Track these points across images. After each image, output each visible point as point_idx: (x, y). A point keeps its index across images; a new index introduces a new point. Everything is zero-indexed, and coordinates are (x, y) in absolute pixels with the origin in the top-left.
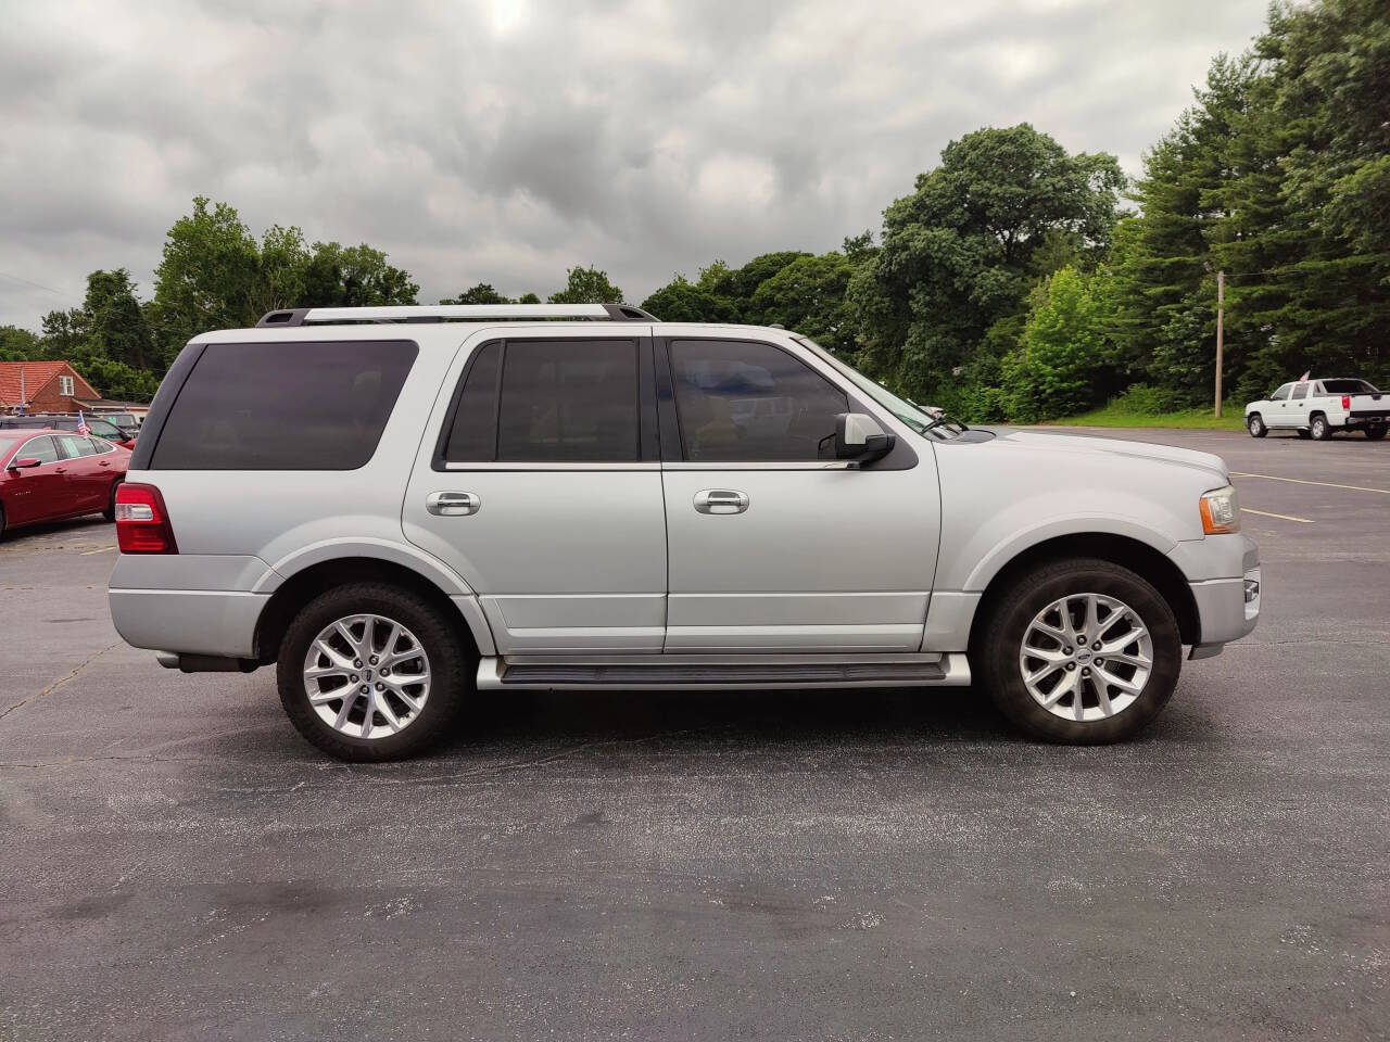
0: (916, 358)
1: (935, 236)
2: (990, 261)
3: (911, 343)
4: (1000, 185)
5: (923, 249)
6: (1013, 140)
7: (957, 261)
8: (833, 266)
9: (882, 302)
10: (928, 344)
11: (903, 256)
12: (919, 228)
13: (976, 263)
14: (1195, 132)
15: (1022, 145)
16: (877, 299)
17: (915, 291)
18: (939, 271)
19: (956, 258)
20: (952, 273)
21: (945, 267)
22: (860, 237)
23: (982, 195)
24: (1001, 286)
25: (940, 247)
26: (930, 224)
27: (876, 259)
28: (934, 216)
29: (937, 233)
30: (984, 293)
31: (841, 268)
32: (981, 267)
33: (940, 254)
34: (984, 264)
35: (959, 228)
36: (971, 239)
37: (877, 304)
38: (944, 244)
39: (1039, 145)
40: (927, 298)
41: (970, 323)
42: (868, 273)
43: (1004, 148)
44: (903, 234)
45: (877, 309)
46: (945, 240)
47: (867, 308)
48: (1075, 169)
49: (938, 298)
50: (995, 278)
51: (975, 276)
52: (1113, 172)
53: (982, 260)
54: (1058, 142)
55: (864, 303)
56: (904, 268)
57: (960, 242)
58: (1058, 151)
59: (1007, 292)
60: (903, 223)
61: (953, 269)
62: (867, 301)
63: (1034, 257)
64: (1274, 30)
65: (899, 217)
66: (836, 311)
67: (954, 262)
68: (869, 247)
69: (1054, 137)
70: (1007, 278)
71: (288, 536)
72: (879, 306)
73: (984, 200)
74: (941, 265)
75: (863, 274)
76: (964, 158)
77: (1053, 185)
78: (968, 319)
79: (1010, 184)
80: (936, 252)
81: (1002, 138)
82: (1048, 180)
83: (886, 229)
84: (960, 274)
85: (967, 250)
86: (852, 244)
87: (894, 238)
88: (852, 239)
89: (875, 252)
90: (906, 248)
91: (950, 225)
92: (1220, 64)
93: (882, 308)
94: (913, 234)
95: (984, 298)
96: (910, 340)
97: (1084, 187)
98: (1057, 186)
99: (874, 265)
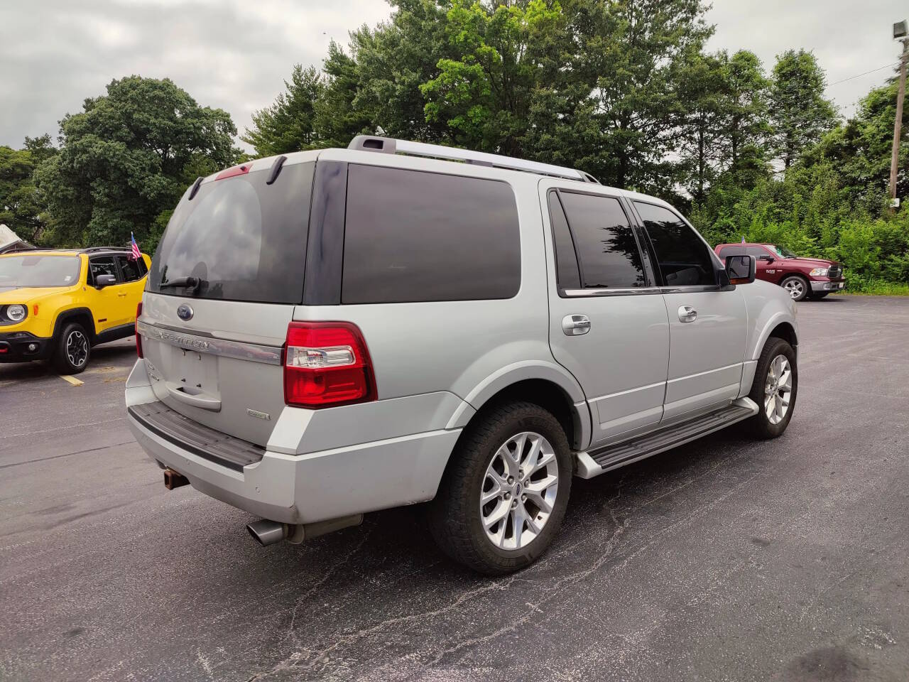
0: (100, 234)
1: (110, 146)
2: (153, 170)
3: (95, 223)
4: (156, 118)
5: (101, 154)
6: (161, 88)
7: (129, 166)
8: (6, 158)
9: (67, 190)
10: (109, 224)
11: (84, 157)
12: (95, 138)
13: (143, 169)
14: (287, 108)
15: (169, 93)
16: (62, 187)
17: (95, 185)
18: (114, 172)
19: (127, 164)
20: (125, 174)
21: (119, 169)
22: (39, 138)
23: (144, 122)
24: (163, 187)
25: (114, 155)
26: (104, 137)
27: (58, 158)
28: (106, 130)
29: (110, 144)
30: (152, 191)
31: (15, 160)
32: (147, 172)
33: (115, 160)
34: (149, 170)
35: (128, 143)
36: (138, 152)
37: (62, 191)
38: (117, 153)
39: (181, 96)
40: (106, 190)
41: (141, 211)
42: (53, 167)
43: (157, 92)
44: (82, 141)
45: (63, 195)
46: (117, 150)
47: (54, 194)
48: (206, 116)
49: (115, 191)
50: (159, 180)
51: (143, 178)
52: (228, 123)
53: (147, 168)
54: (192, 96)
55: (51, 190)
56: (85, 166)
57: (130, 153)
58: (193, 103)
59: (168, 192)
60: (81, 133)
61: (126, 172)
62: (54, 188)
63: (185, 171)
64: (333, 58)
65: (77, 127)
66: (13, 194)
67: (127, 167)
68: (48, 146)
69: (187, 92)
70: (168, 182)
71: (475, 368)
72: (65, 193)
73: (145, 126)
74: (116, 167)
75: (49, 167)
76: (125, 94)
77: (193, 124)
78: (139, 208)
79: (163, 118)
80: (112, 157)
81: (153, 85)
82: (189, 120)
83: (62, 135)
84: (132, 176)
85: (135, 159)
86: (33, 142)
87: (75, 143)
88: (33, 138)
89: (54, 151)
90: (85, 151)
91: (120, 139)
92: (299, 70)
93: (67, 194)
94: (90, 142)
95: (152, 194)
96: (94, 220)
97: (213, 129)
98: (197, 125)
99: (57, 161)
